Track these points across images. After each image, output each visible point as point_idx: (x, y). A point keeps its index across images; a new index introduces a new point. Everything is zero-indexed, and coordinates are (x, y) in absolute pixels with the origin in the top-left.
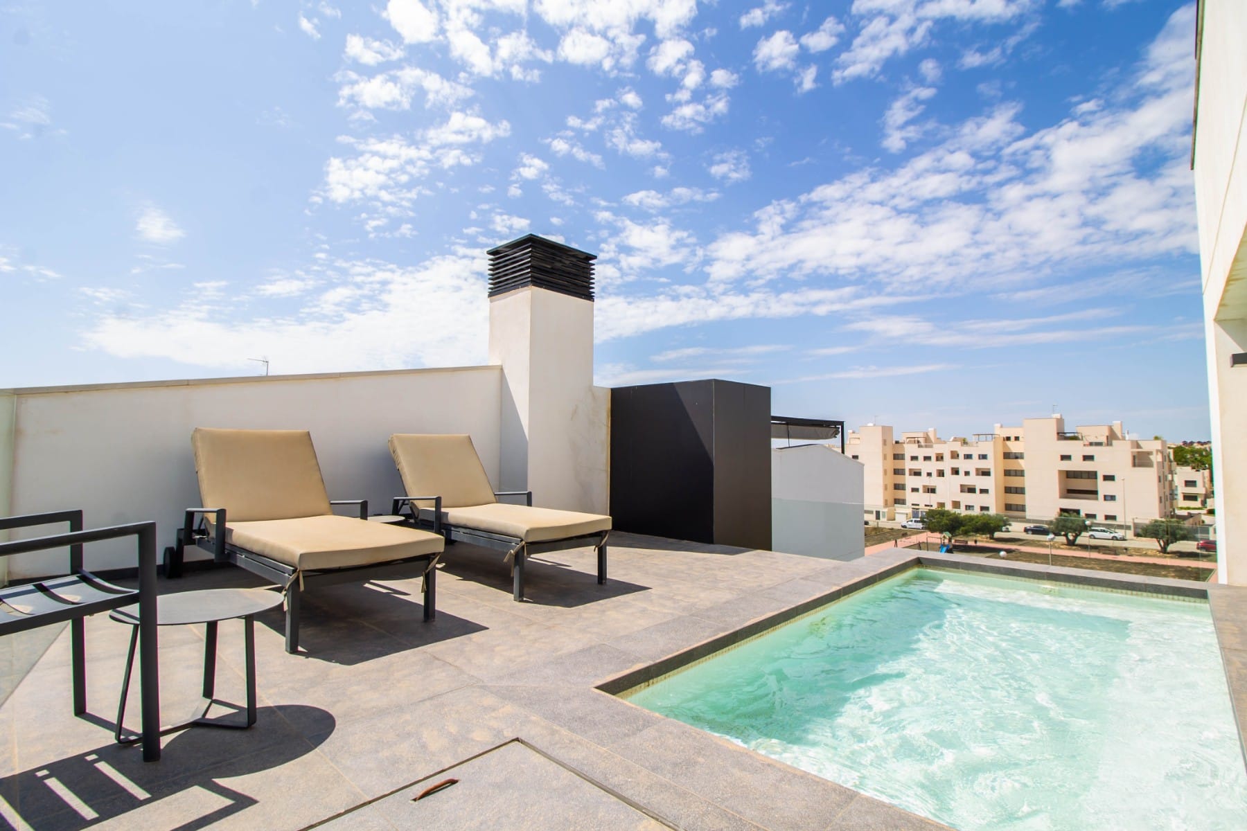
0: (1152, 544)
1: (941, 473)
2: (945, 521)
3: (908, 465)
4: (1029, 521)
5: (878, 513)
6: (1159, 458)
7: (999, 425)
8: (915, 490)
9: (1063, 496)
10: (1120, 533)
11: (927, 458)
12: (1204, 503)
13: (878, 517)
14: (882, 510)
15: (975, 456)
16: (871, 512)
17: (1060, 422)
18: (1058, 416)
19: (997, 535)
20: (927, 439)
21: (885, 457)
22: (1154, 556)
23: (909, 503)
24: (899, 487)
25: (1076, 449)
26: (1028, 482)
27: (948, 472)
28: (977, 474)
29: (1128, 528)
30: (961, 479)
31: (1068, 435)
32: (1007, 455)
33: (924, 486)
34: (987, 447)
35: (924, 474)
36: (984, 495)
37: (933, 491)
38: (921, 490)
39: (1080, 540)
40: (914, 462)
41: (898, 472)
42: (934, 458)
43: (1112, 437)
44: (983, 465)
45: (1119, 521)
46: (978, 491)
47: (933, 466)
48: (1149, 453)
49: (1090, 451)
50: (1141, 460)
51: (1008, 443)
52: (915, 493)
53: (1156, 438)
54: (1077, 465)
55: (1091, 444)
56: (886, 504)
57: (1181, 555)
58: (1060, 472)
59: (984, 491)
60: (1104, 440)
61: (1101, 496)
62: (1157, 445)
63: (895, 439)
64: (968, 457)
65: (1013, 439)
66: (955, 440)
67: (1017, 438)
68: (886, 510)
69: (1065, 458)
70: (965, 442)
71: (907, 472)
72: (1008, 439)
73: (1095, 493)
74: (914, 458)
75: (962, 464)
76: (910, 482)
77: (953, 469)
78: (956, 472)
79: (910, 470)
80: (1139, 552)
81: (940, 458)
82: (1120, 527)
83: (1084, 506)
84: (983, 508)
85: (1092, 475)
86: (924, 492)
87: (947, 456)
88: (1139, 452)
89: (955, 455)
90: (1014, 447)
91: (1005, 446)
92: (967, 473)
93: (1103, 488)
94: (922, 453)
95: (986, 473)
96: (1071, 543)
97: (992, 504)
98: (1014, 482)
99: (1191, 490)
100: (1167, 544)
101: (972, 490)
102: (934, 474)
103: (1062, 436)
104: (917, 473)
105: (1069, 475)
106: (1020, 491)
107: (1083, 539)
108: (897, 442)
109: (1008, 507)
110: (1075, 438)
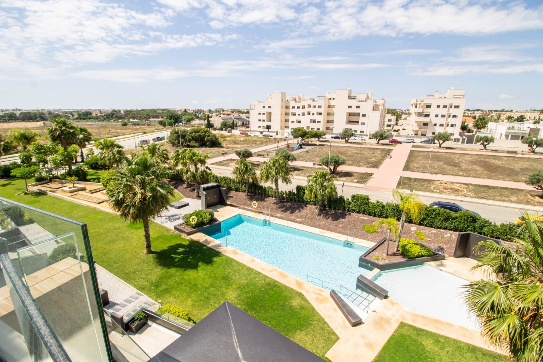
0: (374, 141)
1: (303, 114)
2: (300, 133)
3: (291, 110)
4: (334, 134)
5: (277, 132)
6: (382, 108)
7: (327, 93)
8: (293, 122)
9: (347, 124)
10: (364, 138)
11: (298, 107)
12: (393, 128)
13: (277, 134)
14: (279, 131)
15: (317, 107)
16: (274, 132)
17: (350, 91)
18: (350, 89)
19: (320, 139)
20: (300, 99)
21: (282, 107)
22: (374, 145)
23: (290, 128)
24: (287, 121)
25: (354, 103)
26: (336, 118)
27: (306, 114)
28: (317, 115)
29: (367, 135)
30: (311, 117)
31: (352, 97)
32: (329, 106)
33: (297, 120)
34: (322, 102)
35: (297, 115)
36: (319, 124)
37: (300, 122)
38: (295, 122)
39: (349, 141)
40: (293, 109)
41: (287, 114)
42: (301, 107)
43: (368, 98)
44: (320, 110)
45: (365, 133)
46: (317, 122)
47: (300, 111)
48: (379, 105)
49: (358, 104)
50: (375, 108)
51: (330, 101)
52: (293, 123)
53: (383, 99)
54: (354, 110)
55: (360, 101)
56: (281, 128)
57: (383, 145)
58: (347, 113)
59: (319, 122)
60: (364, 100)
61: (360, 123)
62: (382, 102)
63: (287, 99)
64: (314, 107)
65: (332, 99)
66: (310, 99)
67: (334, 99)
68: (281, 131)
69: (350, 107)
70: (314, 100)
71: (290, 114)
72: (330, 99)
73: (358, 122)
74: (293, 107)
75: (312, 110)
76: (291, 118)
77: (308, 112)
78: (309, 113)
79: (292, 113)
80: (369, 144)
81: (304, 107)
82: (365, 135)
83: (353, 127)
84: (318, 129)
85: (358, 115)
86: (296, 123)
87: (306, 106)
88: (376, 105)
89: (309, 106)
90: (332, 103)
91: (329, 102)
92: (313, 114)
93: (362, 120)
94: (296, 105)
95: (320, 114)
96: (347, 141)
97: (321, 127)
98: (330, 118)
99: (389, 123)
100: (379, 140)
101: (314, 122)
102: (301, 114)
103: (350, 97)
104: (294, 115)
105: (351, 114)
106: (332, 122)
107: (352, 139)
108: (287, 100)
109: (327, 129)
110: (354, 99)
